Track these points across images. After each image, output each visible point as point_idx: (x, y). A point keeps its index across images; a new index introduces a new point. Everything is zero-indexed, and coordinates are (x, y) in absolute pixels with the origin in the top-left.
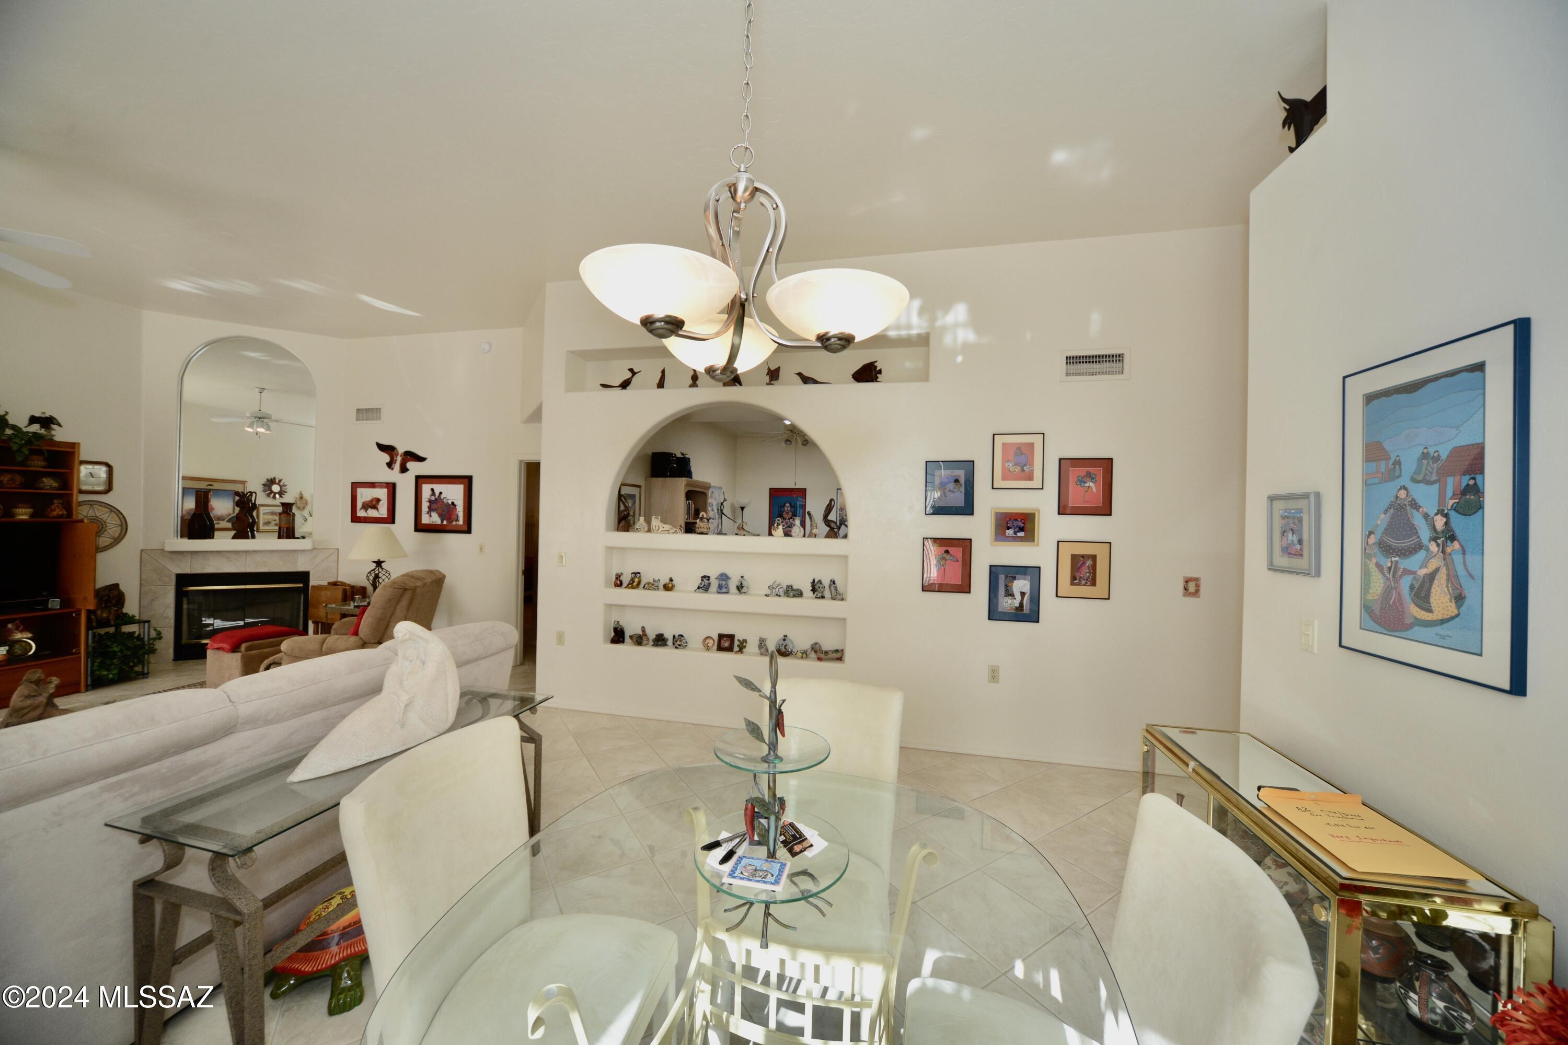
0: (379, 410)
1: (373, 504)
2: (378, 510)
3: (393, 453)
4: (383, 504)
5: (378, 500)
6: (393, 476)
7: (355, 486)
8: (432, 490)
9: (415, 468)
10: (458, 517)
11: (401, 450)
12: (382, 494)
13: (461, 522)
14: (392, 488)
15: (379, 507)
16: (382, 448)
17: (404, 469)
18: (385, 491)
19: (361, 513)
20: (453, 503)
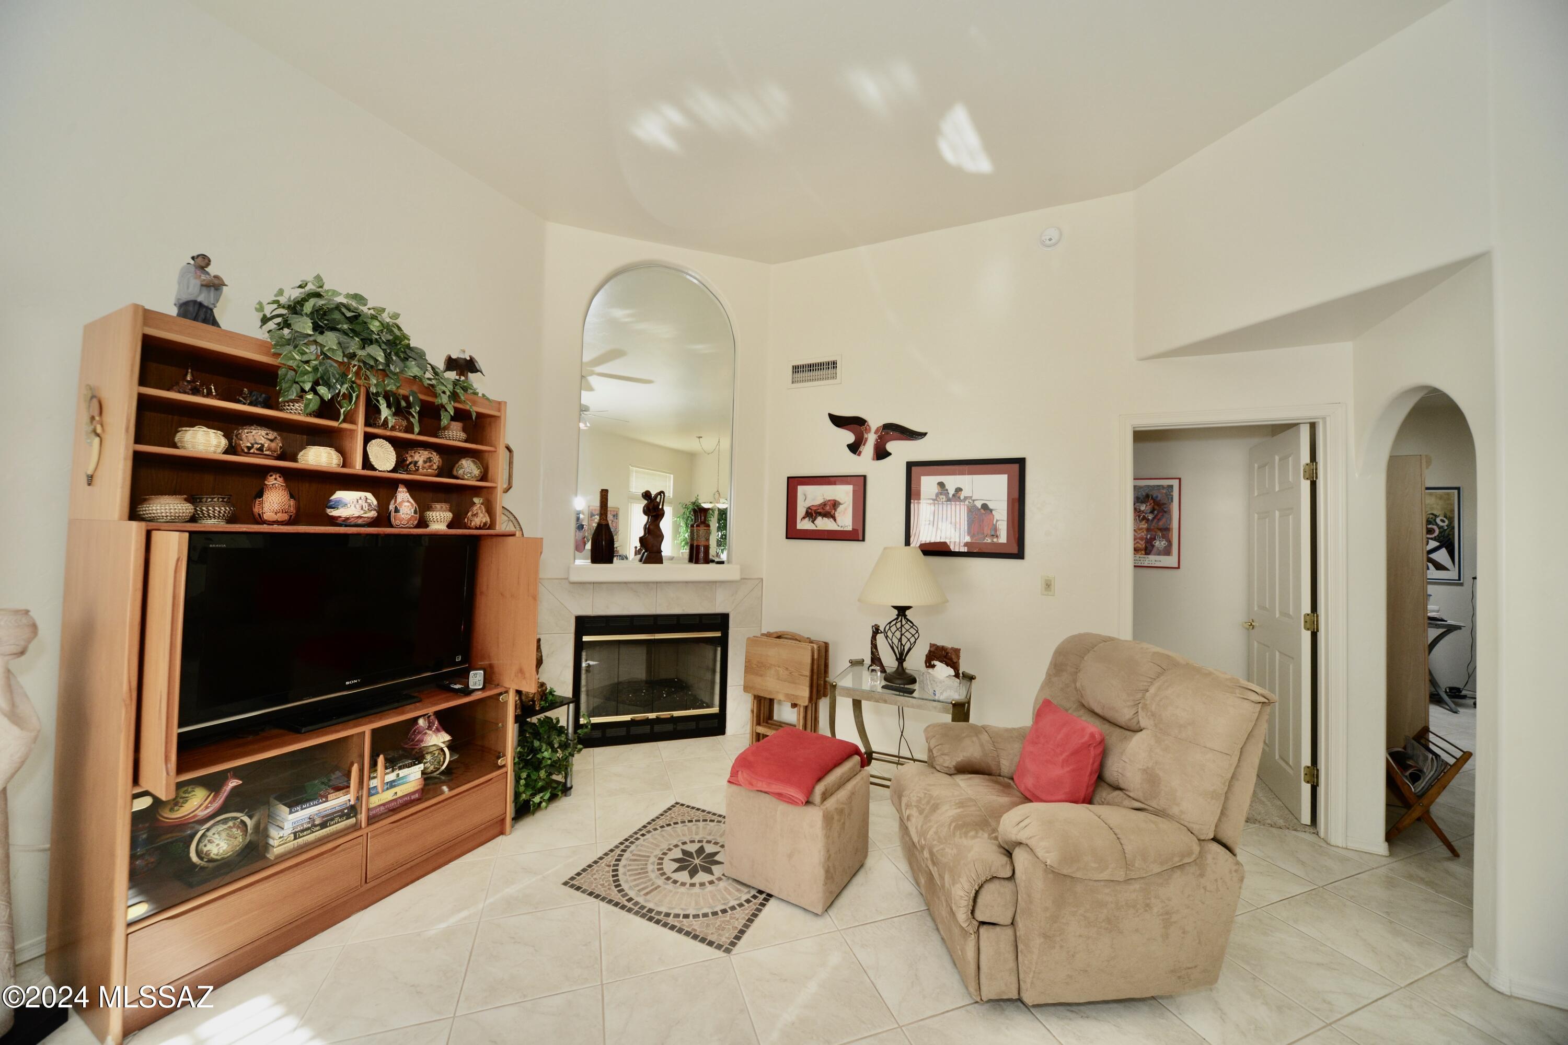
0: (834, 363)
1: (828, 510)
2: (835, 520)
3: (863, 428)
4: (846, 509)
5: (835, 504)
6: (864, 463)
7: (793, 483)
8: (941, 485)
9: (902, 451)
10: (996, 530)
11: (875, 422)
12: (844, 494)
13: (1003, 538)
14: (860, 483)
15: (837, 515)
16: (838, 421)
17: (881, 453)
18: (849, 488)
19: (804, 525)
20: (985, 507)
